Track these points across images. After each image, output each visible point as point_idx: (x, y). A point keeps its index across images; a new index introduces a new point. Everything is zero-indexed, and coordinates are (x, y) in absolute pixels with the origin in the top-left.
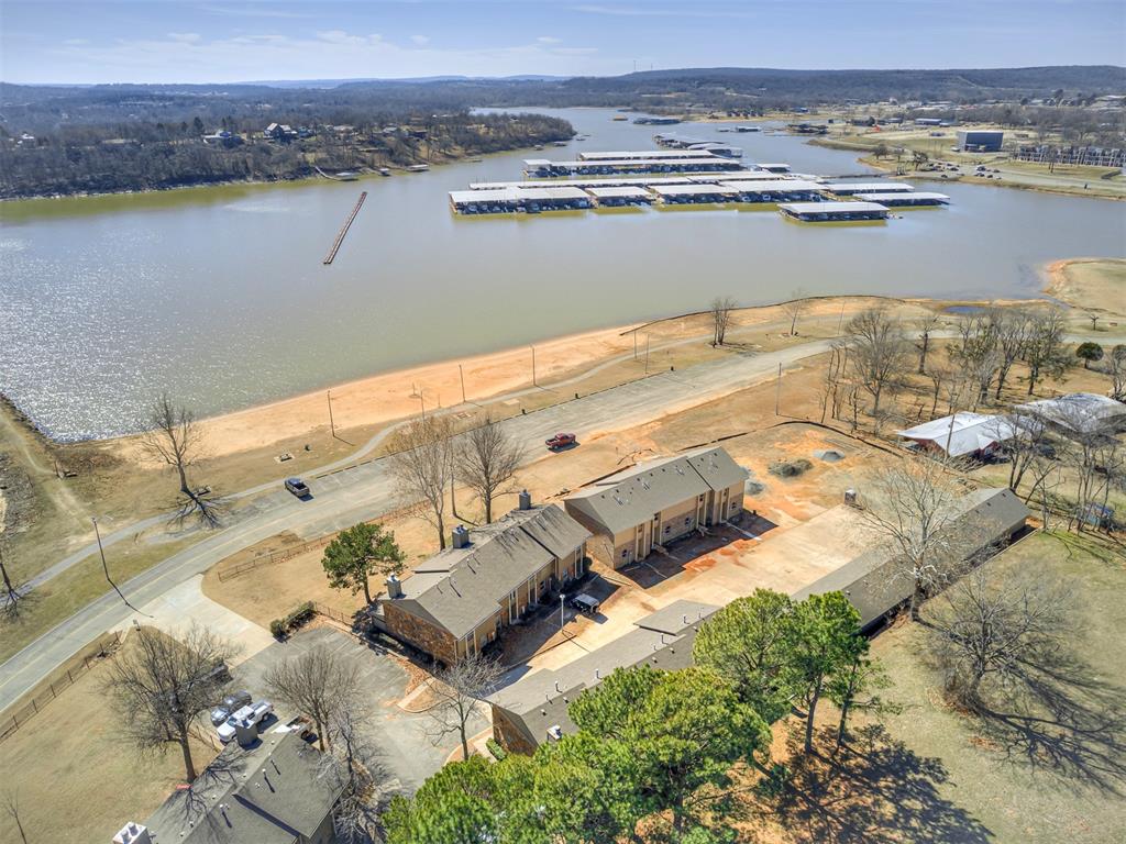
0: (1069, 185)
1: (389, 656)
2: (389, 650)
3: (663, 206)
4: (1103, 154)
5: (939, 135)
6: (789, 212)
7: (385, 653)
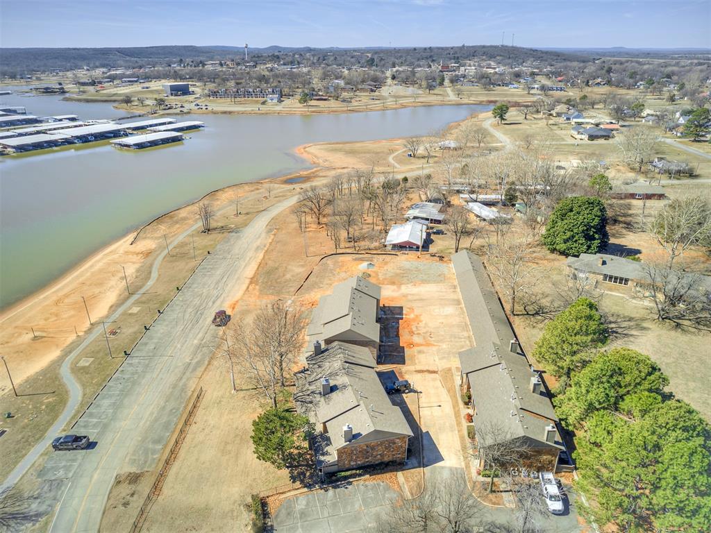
0: (250, 109)
1: (355, 483)
2: (351, 480)
3: (14, 154)
4: (254, 92)
5: (147, 88)
6: (120, 144)
7: (350, 483)
